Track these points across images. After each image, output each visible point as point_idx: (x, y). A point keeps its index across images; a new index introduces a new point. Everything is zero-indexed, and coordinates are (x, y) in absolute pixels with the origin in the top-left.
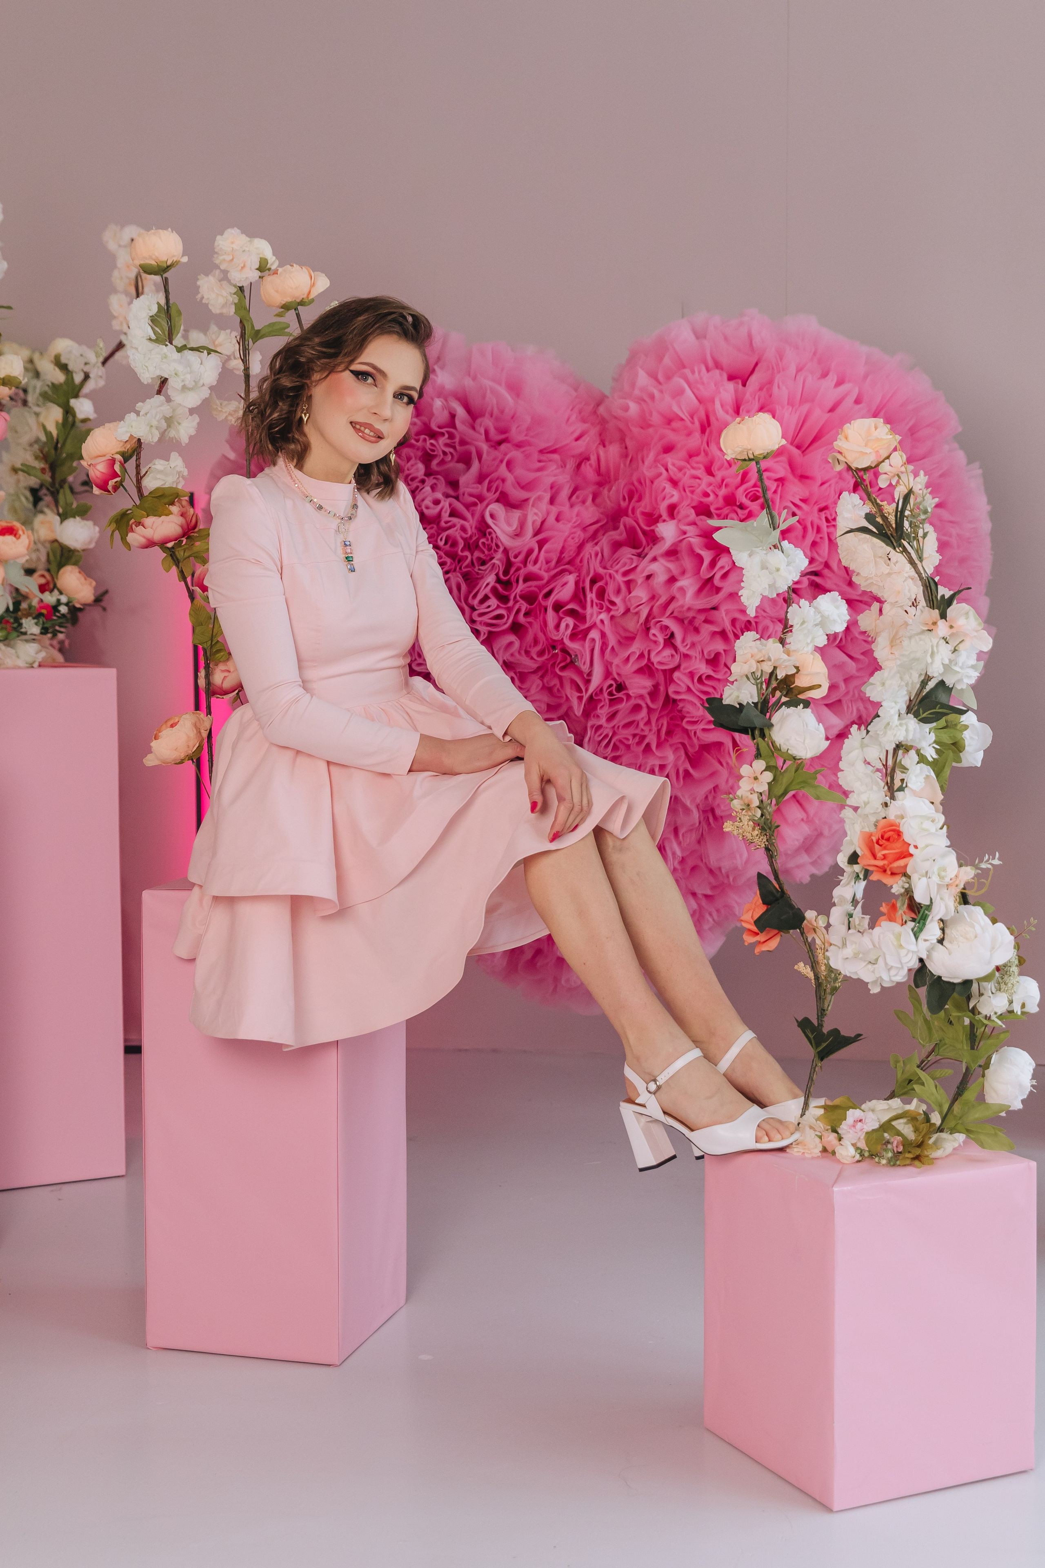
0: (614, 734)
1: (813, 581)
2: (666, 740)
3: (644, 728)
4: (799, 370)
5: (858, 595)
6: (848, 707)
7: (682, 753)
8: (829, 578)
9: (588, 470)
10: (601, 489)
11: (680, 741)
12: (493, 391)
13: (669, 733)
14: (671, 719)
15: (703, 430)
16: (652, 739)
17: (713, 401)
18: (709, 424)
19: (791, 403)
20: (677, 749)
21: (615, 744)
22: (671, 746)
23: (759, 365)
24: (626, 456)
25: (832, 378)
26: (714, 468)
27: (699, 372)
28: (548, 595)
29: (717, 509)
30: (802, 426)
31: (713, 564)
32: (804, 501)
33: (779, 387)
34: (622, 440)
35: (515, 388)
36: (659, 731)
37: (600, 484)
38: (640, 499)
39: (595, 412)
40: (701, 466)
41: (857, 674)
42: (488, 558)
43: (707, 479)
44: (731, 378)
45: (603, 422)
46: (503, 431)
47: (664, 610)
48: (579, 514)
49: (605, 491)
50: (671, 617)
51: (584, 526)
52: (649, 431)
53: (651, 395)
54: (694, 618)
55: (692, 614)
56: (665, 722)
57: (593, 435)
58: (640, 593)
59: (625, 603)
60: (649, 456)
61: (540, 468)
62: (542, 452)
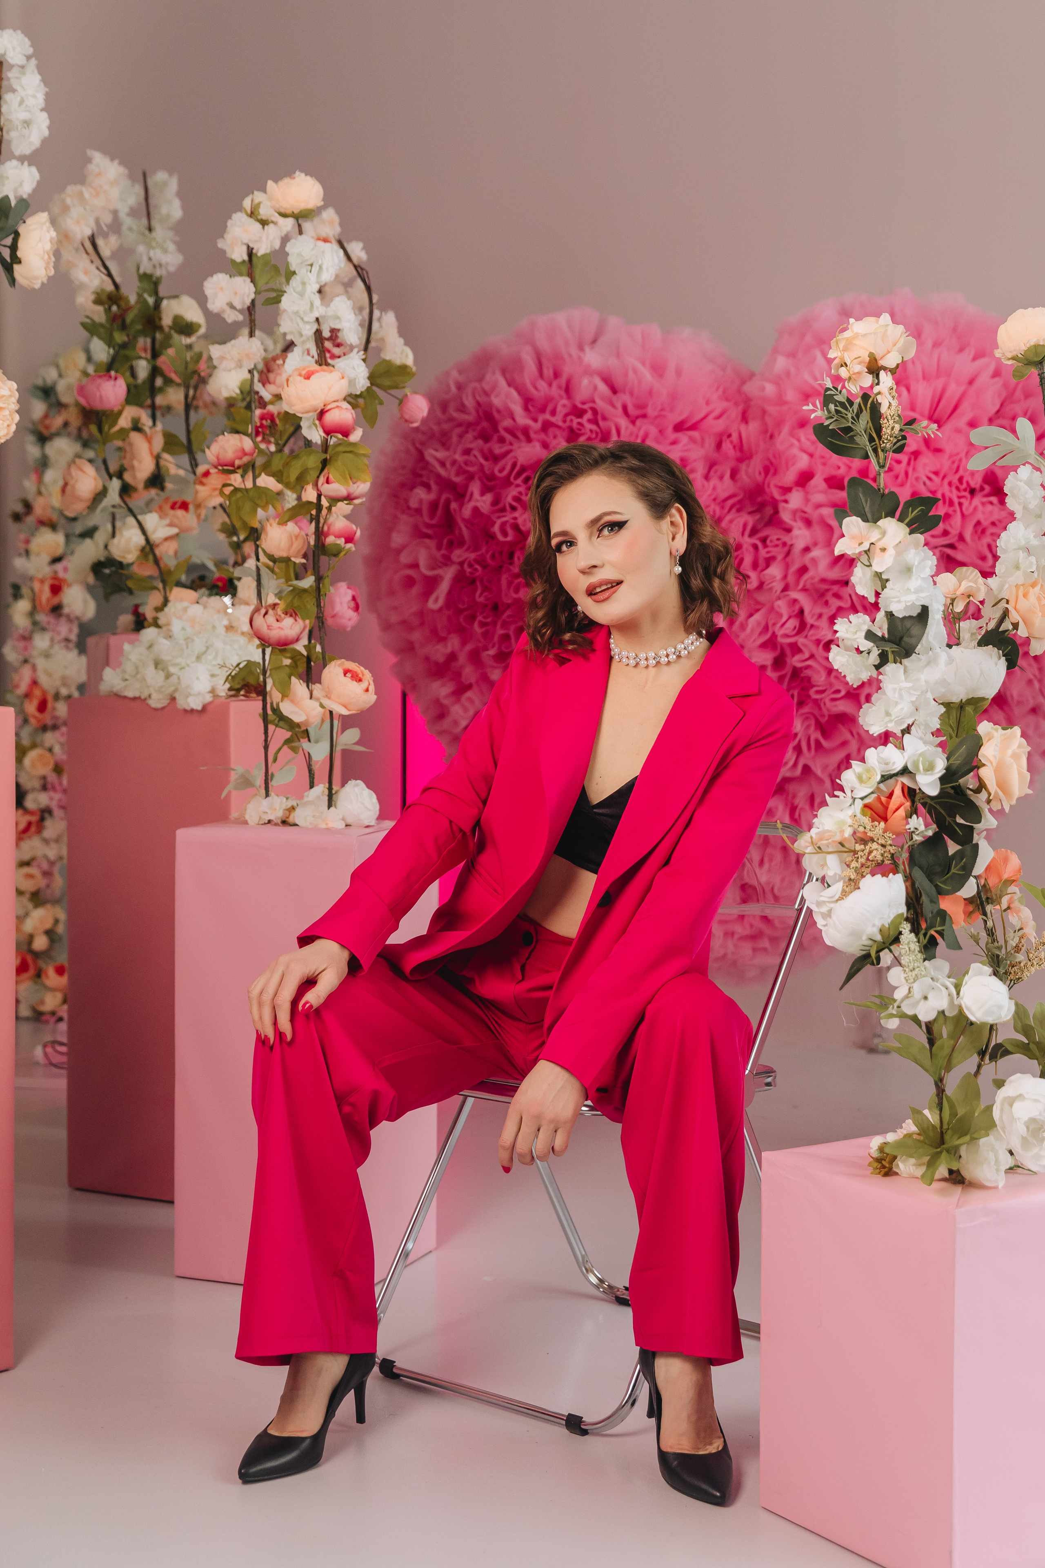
1: (944, 553)
4: (936, 344)
9: (727, 446)
10: (741, 465)
12: (635, 371)
19: (926, 378)
20: (807, 718)
24: (766, 431)
25: (969, 353)
30: (938, 402)
32: (936, 473)
34: (763, 418)
35: (658, 369)
37: (740, 460)
38: (775, 472)
39: (739, 391)
45: (747, 400)
46: (641, 406)
47: (797, 582)
48: (714, 488)
49: (743, 467)
50: (804, 590)
51: (718, 501)
52: (785, 408)
53: (788, 374)
54: (828, 590)
55: (824, 586)
56: (796, 693)
57: (735, 413)
58: (775, 571)
59: (759, 577)
60: (786, 430)
61: (674, 443)
62: (679, 427)
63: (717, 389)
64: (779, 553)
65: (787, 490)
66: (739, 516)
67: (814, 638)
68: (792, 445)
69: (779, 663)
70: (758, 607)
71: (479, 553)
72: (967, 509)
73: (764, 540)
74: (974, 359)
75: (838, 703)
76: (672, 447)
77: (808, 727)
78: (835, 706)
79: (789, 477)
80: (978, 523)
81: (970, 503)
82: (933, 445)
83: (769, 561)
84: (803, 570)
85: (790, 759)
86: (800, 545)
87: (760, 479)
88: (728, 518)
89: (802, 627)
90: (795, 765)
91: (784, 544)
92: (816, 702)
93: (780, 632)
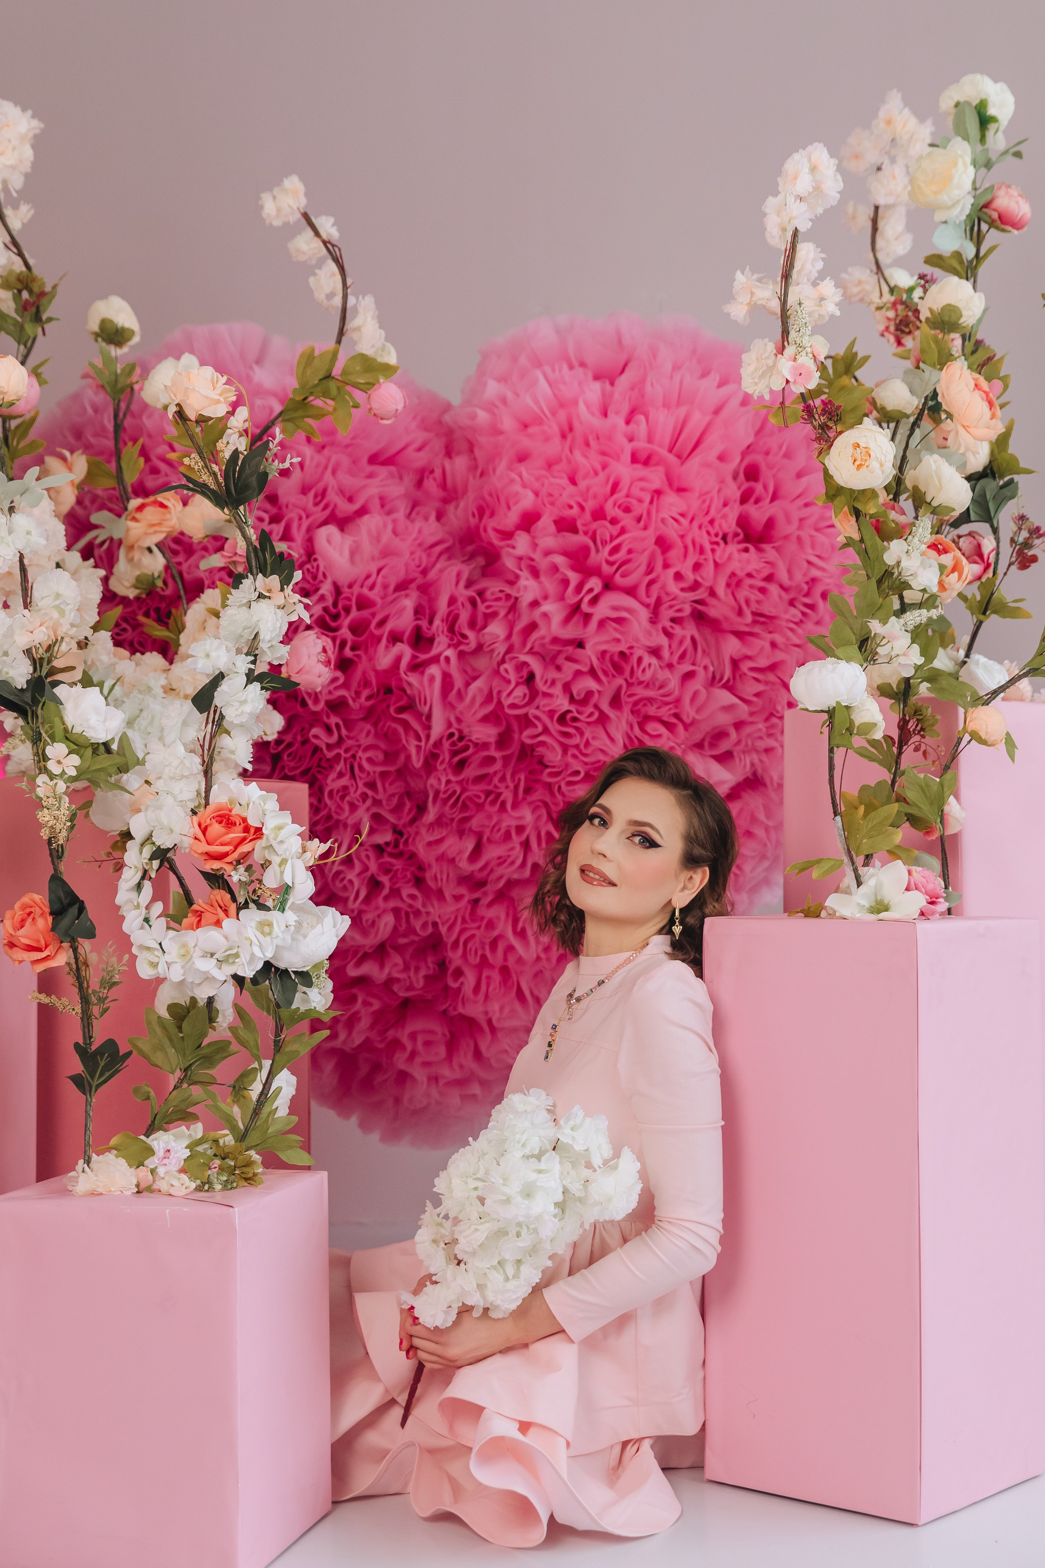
0: (464, 790)
2: (524, 799)
3: (498, 784)
4: (676, 368)
5: (747, 625)
6: (740, 759)
7: (544, 812)
8: (713, 606)
9: (430, 485)
10: (447, 506)
11: (540, 798)
13: (528, 791)
14: (531, 773)
15: (564, 436)
16: (507, 796)
17: (575, 403)
18: (571, 429)
19: (666, 405)
20: (537, 808)
21: (464, 803)
22: (530, 803)
23: (630, 365)
24: (476, 468)
25: (714, 379)
26: (578, 478)
27: (560, 371)
28: (382, 623)
29: (584, 525)
30: (679, 434)
31: (579, 588)
32: (682, 515)
33: (652, 385)
34: (471, 451)
36: (516, 787)
37: (446, 501)
38: (492, 515)
39: (438, 422)
40: (564, 475)
41: (750, 719)
42: (314, 588)
43: (571, 489)
44: (597, 378)
45: (451, 431)
47: (524, 643)
48: (420, 532)
49: (451, 508)
50: (531, 652)
51: (426, 545)
52: (501, 438)
53: (504, 401)
54: (559, 652)
55: (557, 648)
56: (523, 777)
57: (438, 445)
58: (496, 629)
59: (477, 637)
60: (502, 466)
61: (370, 476)
62: (373, 459)
63: (414, 418)
64: (502, 608)
65: (507, 535)
66: (452, 565)
67: (547, 709)
68: (512, 481)
69: (503, 741)
70: (476, 674)
71: (129, 610)
72: (720, 558)
73: (481, 593)
74: (720, 385)
75: (576, 787)
76: (370, 481)
77: (538, 818)
78: (574, 790)
79: (511, 519)
80: (733, 574)
81: (724, 551)
82: (676, 485)
83: (490, 616)
84: (532, 627)
85: (517, 858)
86: (526, 598)
87: (473, 521)
88: (439, 566)
89: (534, 693)
90: (523, 864)
91: (508, 597)
92: (549, 787)
93: (506, 702)
